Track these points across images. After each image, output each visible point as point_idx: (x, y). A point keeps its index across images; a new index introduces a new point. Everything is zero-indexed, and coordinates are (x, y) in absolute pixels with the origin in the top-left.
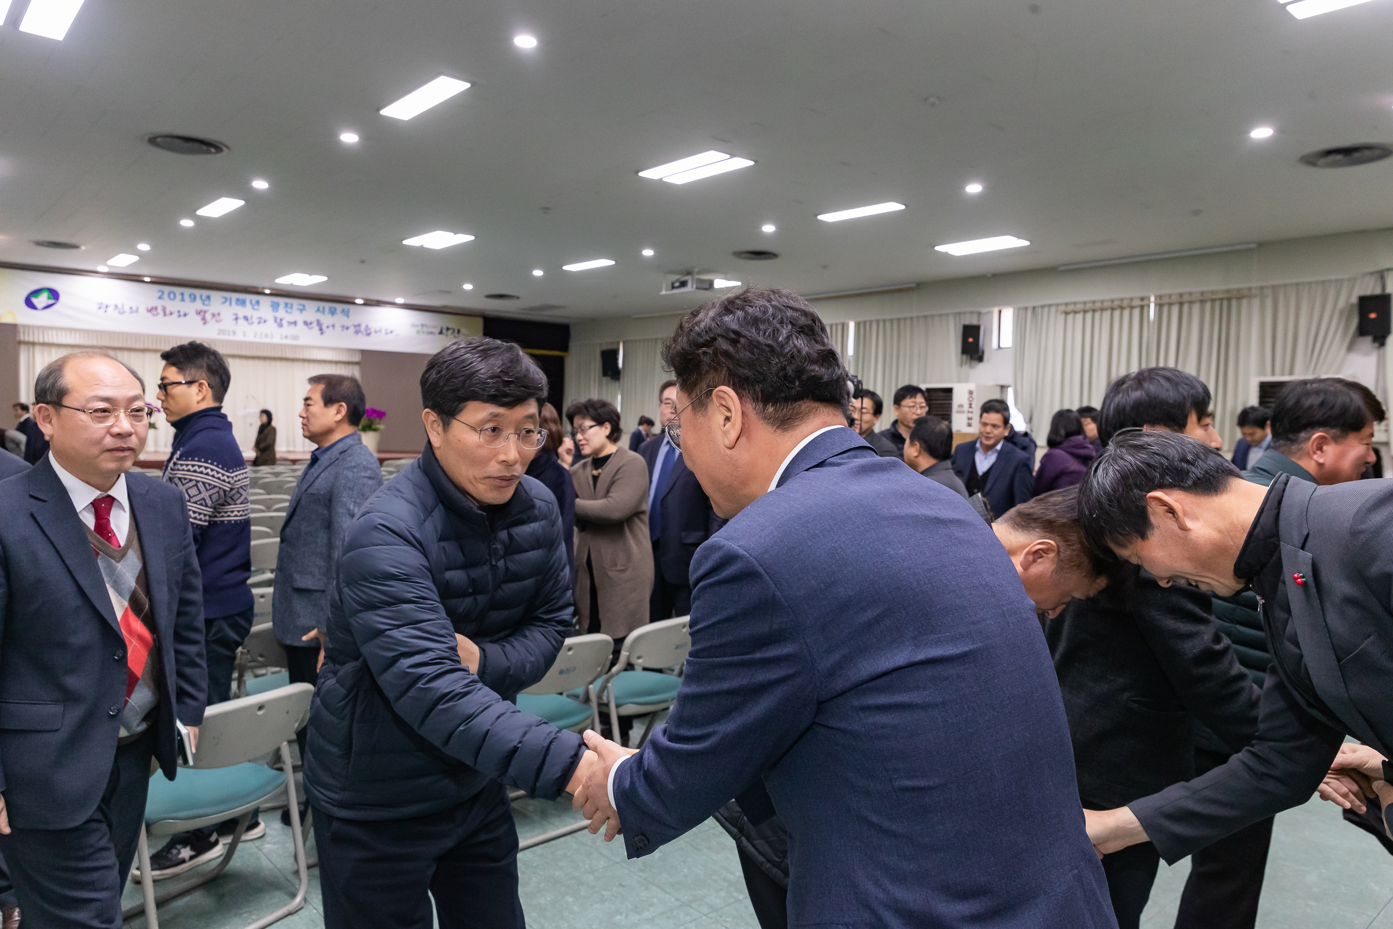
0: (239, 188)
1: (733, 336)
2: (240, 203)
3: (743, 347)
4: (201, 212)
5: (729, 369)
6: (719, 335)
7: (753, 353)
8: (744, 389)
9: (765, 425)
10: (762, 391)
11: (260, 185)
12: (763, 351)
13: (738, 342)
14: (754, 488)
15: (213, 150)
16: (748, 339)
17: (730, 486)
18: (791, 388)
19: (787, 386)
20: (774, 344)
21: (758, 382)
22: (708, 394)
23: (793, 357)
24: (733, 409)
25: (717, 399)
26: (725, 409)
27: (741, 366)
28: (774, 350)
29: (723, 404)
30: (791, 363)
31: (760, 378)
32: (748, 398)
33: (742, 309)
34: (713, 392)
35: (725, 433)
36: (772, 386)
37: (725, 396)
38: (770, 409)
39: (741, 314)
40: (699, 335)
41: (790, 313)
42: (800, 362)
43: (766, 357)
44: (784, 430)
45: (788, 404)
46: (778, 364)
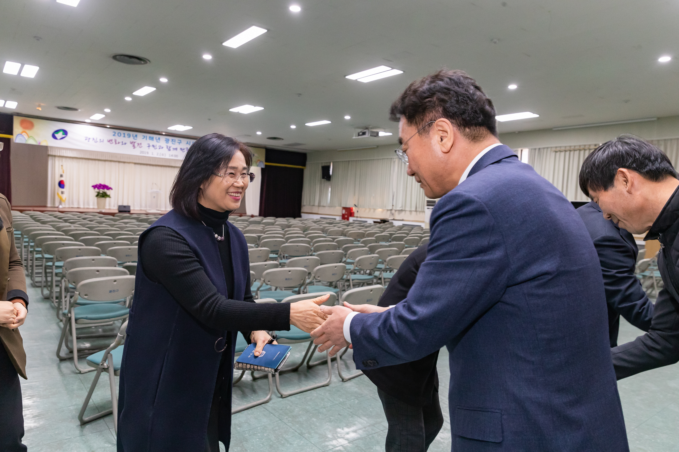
0: (154, 82)
1: (445, 91)
2: (155, 89)
3: (453, 96)
4: (135, 93)
5: (443, 109)
6: (437, 91)
7: (458, 99)
8: (453, 119)
9: (464, 139)
10: (462, 120)
11: (164, 80)
12: (463, 97)
13: (450, 93)
14: (455, 176)
16: (455, 92)
17: (441, 176)
18: (479, 118)
19: (477, 117)
20: (468, 94)
21: (461, 114)
22: (430, 125)
23: (479, 101)
24: (449, 131)
25: (438, 125)
26: (441, 132)
27: (451, 106)
28: (468, 97)
29: (441, 129)
30: (478, 104)
31: (462, 112)
32: (455, 124)
33: (448, 78)
34: (434, 122)
35: (442, 145)
36: (468, 116)
37: (443, 124)
38: (467, 130)
39: (448, 80)
40: (424, 93)
41: (470, 81)
42: (482, 103)
43: (466, 100)
44: (475, 142)
45: (477, 126)
46: (472, 105)
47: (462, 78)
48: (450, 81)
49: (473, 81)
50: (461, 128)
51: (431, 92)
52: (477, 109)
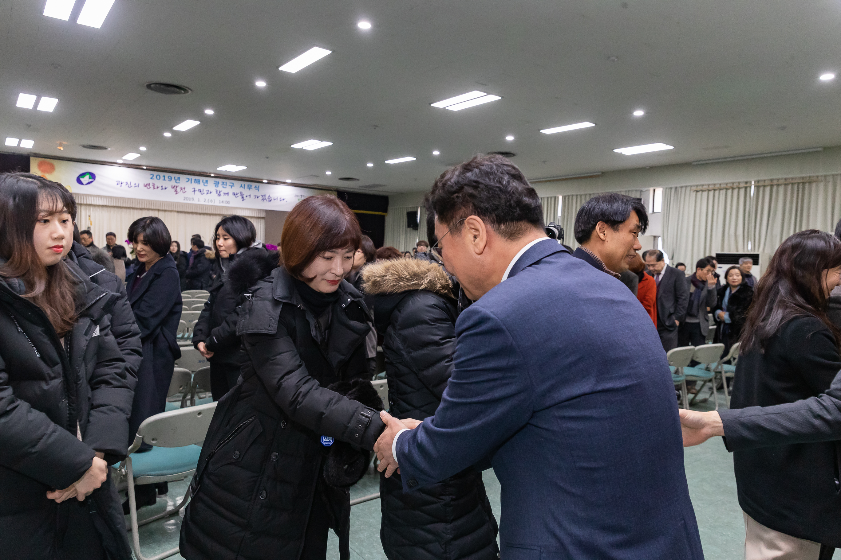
0: (197, 114)
1: (474, 184)
2: (198, 123)
3: (482, 190)
4: (176, 128)
5: (474, 205)
6: (465, 185)
7: (489, 193)
8: (485, 216)
9: (500, 237)
10: (496, 215)
11: (209, 112)
12: (495, 191)
13: (478, 187)
14: (493, 278)
15: (183, 92)
16: (484, 185)
17: (479, 279)
18: (515, 212)
19: (512, 211)
20: (501, 186)
21: (494, 210)
22: (462, 222)
23: (513, 193)
24: (480, 229)
25: (469, 223)
26: (474, 230)
27: (482, 202)
28: (500, 190)
29: (473, 227)
30: (512, 197)
31: (495, 208)
32: (488, 221)
33: (477, 167)
34: (465, 220)
35: (476, 245)
36: (502, 212)
37: (474, 222)
38: (503, 227)
39: (477, 170)
40: (452, 186)
41: (505, 168)
42: (518, 196)
43: (497, 194)
44: (512, 240)
45: (513, 223)
46: (505, 198)
47: (495, 167)
48: (480, 172)
49: (509, 168)
50: (496, 225)
51: (460, 186)
52: (512, 202)
